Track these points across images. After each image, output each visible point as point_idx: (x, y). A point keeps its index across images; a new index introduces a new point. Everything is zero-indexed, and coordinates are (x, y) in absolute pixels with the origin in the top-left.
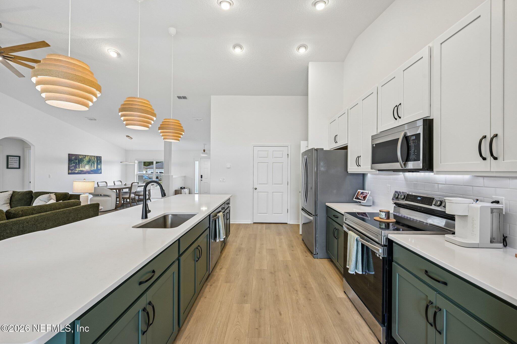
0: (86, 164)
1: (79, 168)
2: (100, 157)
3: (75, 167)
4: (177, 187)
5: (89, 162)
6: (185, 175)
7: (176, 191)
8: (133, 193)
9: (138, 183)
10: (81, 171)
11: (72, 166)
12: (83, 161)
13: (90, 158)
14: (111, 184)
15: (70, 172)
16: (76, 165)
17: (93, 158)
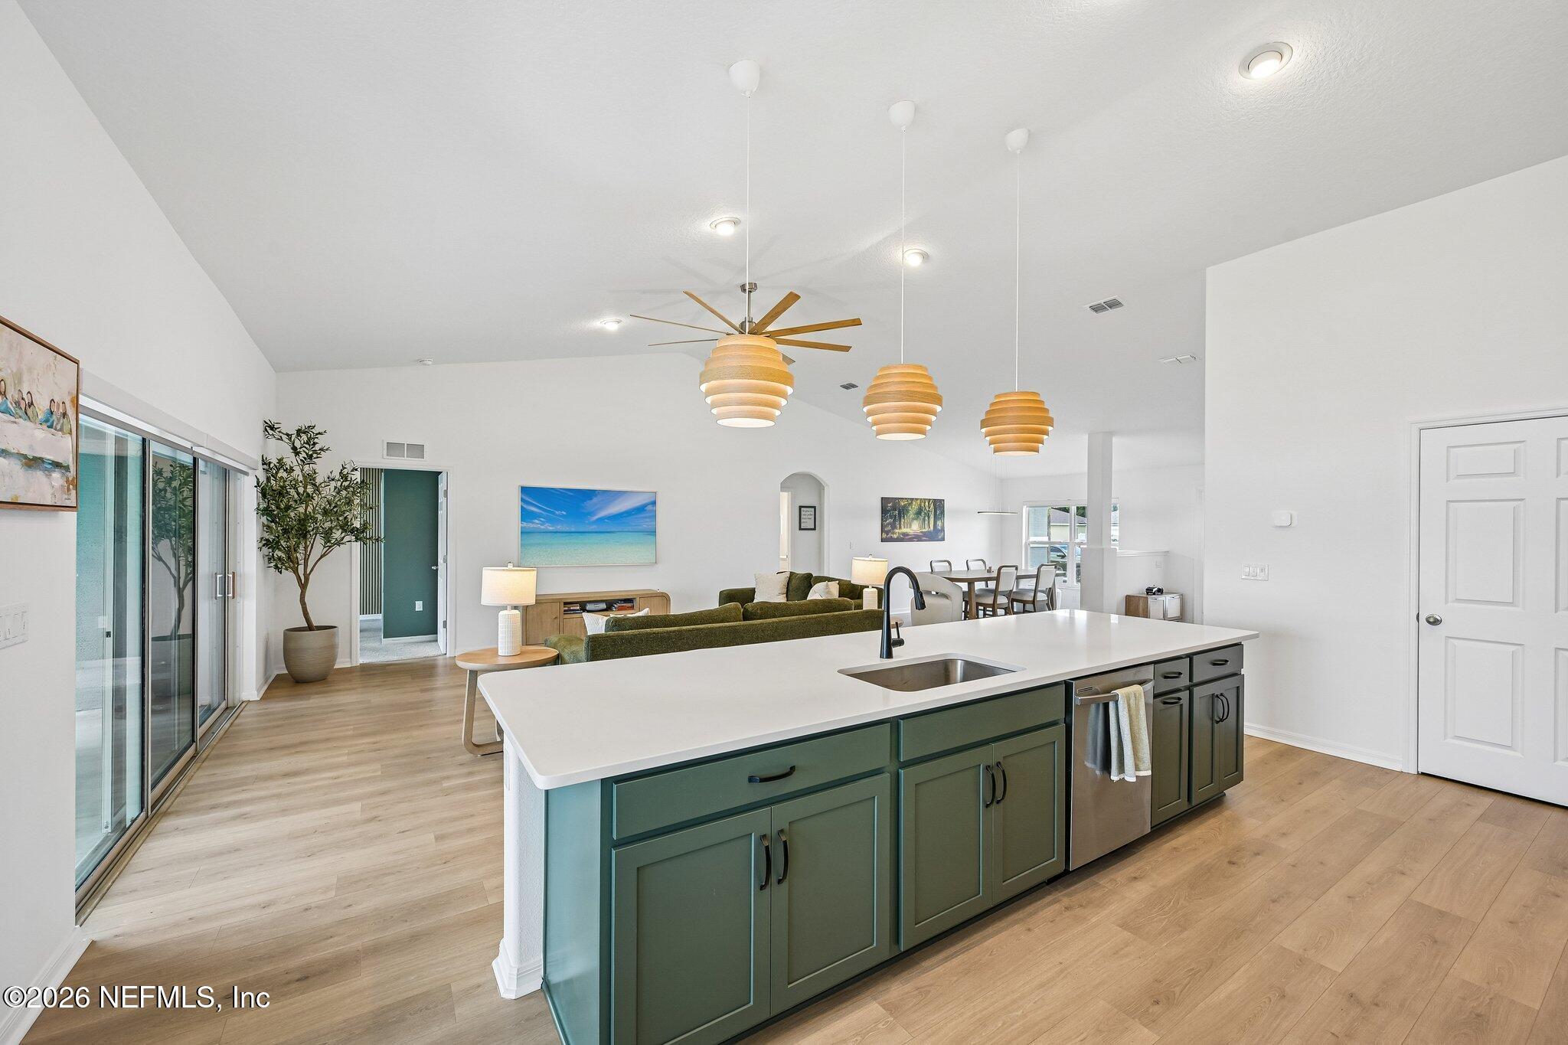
0: (913, 519)
1: (900, 528)
2: (942, 501)
3: (894, 527)
4: (1136, 588)
5: (919, 513)
6: (1166, 549)
7: (1129, 599)
8: (1003, 594)
9: (1017, 569)
10: (905, 534)
11: (888, 524)
12: (908, 511)
13: (920, 505)
14: (959, 568)
15: (884, 536)
16: (895, 521)
17: (927, 504)
